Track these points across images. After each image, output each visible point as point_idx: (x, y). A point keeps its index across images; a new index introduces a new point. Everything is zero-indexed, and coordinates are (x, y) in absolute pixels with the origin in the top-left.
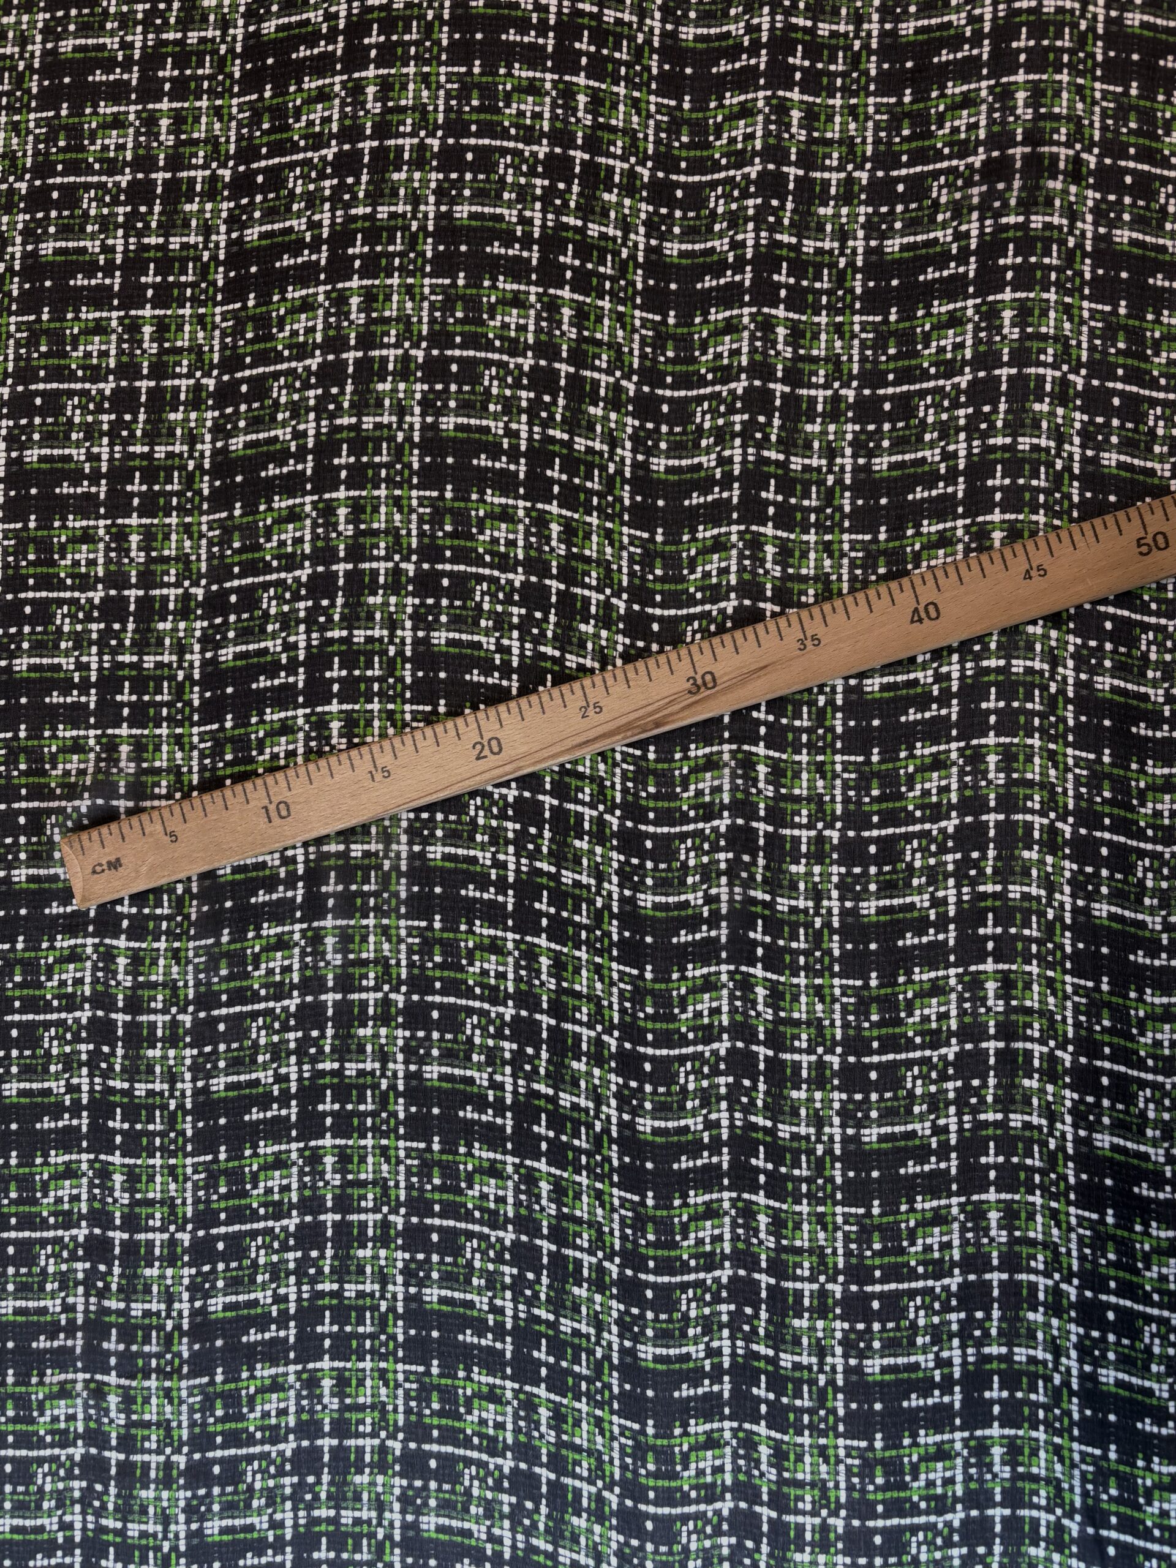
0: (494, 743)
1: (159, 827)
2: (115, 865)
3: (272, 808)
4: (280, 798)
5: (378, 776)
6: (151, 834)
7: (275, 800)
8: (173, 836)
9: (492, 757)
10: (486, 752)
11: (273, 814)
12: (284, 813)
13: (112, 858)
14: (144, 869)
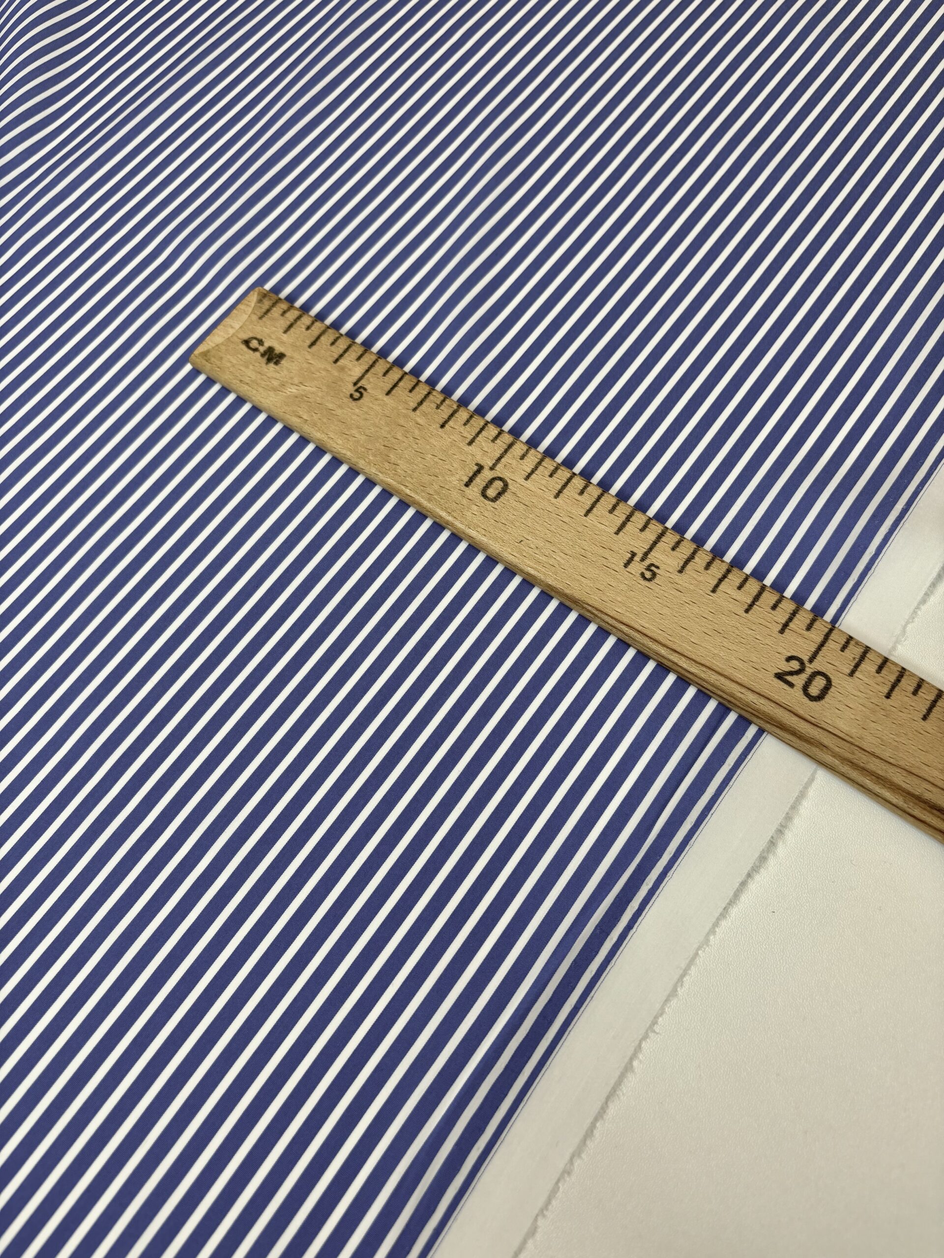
0: (819, 684)
1: (357, 370)
2: (273, 357)
3: (487, 474)
4: (506, 475)
5: (637, 567)
6: (342, 369)
7: (500, 471)
8: (359, 392)
9: (797, 692)
10: (799, 681)
11: (480, 481)
12: (491, 492)
13: (279, 349)
14: (294, 390)
